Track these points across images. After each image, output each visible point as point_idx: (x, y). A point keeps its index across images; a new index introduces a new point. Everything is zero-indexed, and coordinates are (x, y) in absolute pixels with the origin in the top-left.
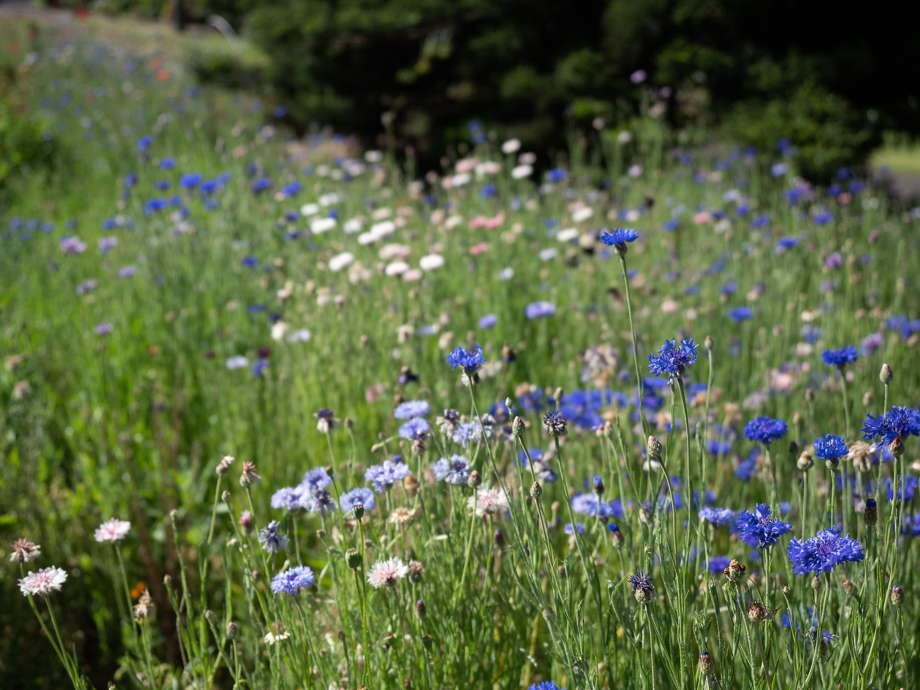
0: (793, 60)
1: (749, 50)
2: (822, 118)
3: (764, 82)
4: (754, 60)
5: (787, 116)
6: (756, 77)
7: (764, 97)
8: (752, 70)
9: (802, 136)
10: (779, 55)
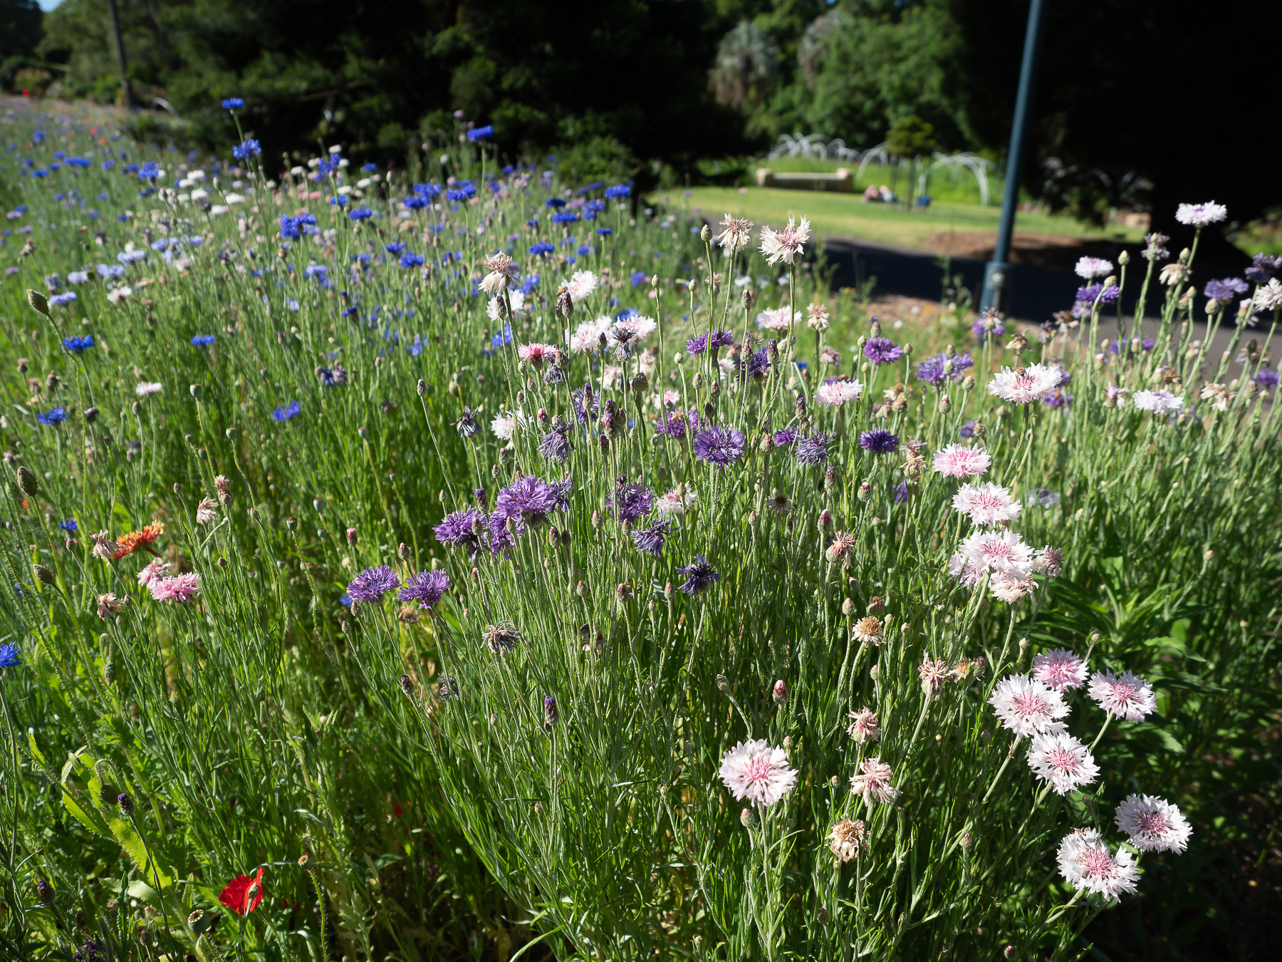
0: (589, 117)
1: (558, 109)
2: (612, 156)
3: (570, 132)
4: (563, 117)
5: (586, 156)
6: (564, 129)
7: (570, 143)
8: (561, 124)
9: (596, 168)
10: (579, 115)
